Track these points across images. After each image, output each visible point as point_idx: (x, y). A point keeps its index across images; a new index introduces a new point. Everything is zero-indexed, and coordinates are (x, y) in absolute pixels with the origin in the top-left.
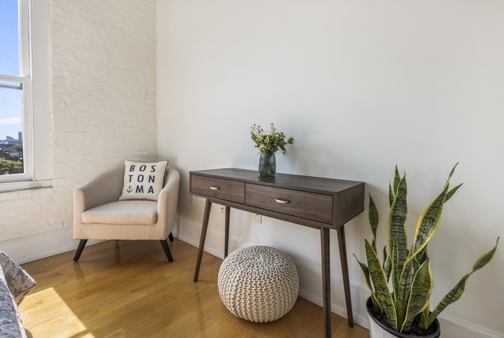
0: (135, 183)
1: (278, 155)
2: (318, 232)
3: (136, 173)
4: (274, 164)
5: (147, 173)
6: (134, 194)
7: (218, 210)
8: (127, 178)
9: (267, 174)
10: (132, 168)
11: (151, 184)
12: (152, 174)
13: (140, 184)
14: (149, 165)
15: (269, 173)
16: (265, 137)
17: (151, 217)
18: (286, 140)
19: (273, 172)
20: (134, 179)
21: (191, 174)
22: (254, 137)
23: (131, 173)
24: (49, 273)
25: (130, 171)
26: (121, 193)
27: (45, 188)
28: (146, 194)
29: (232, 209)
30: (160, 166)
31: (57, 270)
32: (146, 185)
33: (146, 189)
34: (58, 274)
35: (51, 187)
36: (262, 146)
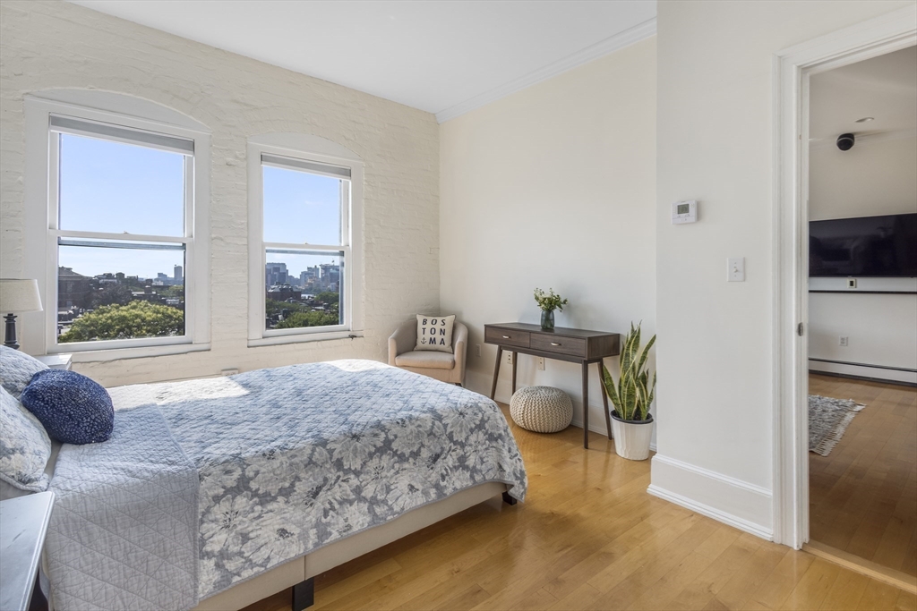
0: (428, 336)
1: (556, 312)
2: (580, 366)
3: (429, 326)
4: (553, 320)
5: (438, 327)
6: (427, 345)
7: (507, 354)
8: (420, 331)
9: (548, 325)
10: (425, 322)
11: (442, 336)
12: (443, 328)
13: (433, 337)
14: (430, 319)
15: (549, 326)
16: (545, 299)
17: (451, 362)
18: (562, 300)
19: (552, 326)
20: (427, 331)
21: (486, 326)
22: (537, 298)
23: (424, 326)
25: (423, 324)
26: (416, 345)
27: (360, 337)
28: (438, 345)
29: (519, 354)
30: (449, 320)
32: (438, 337)
33: (438, 341)
36: (543, 305)
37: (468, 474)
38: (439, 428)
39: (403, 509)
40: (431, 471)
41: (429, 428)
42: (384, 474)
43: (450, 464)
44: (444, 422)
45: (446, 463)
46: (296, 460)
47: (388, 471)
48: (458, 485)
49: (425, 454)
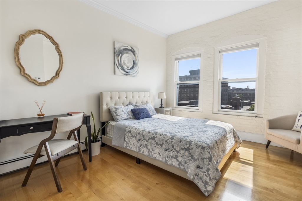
0: (300, 123)
6: (299, 129)
8: (297, 120)
17: (295, 140)
24: (255, 147)
25: (299, 117)
27: (260, 117)
31: (258, 147)
34: (257, 148)
35: (263, 118)
37: (178, 163)
38: (169, 141)
39: (156, 158)
40: (165, 153)
41: (166, 139)
42: (152, 145)
43: (171, 155)
44: (172, 140)
45: (170, 154)
46: (137, 131)
47: (153, 145)
48: (174, 164)
49: (164, 146)
